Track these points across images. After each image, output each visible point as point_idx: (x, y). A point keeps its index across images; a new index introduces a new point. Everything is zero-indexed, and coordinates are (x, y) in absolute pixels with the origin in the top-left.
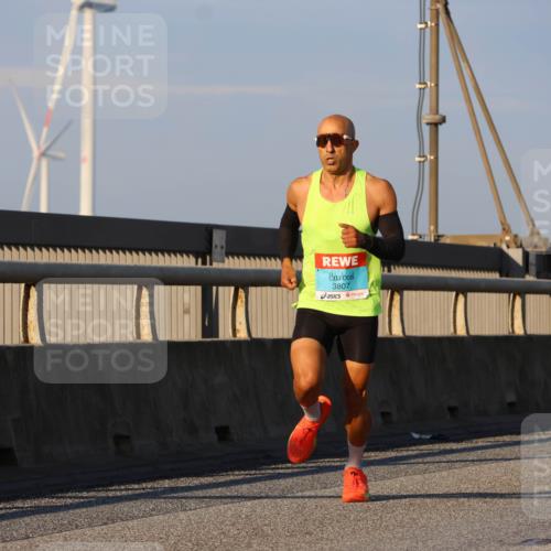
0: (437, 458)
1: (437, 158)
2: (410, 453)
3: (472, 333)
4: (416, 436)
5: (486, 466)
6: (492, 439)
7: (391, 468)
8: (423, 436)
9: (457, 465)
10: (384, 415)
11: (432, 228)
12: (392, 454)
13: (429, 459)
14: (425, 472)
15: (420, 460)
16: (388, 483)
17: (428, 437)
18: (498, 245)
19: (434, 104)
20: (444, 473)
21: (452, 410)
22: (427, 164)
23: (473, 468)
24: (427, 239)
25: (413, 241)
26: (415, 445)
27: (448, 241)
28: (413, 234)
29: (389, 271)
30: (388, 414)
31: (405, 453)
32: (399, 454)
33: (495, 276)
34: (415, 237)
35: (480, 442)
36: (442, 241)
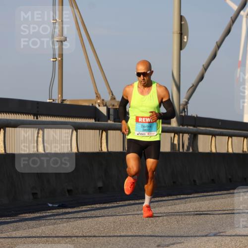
0: (61, 217)
1: (62, 59)
2: (47, 214)
3: (80, 151)
4: (50, 205)
5: (86, 221)
6: (90, 206)
7: (37, 222)
8: (54, 205)
9: (72, 220)
10: (34, 194)
11: (60, 96)
12: (38, 215)
13: (57, 217)
14: (55, 224)
15: (52, 218)
16: (35, 230)
17: (57, 206)
18: (94, 104)
19: (61, 31)
20: (65, 225)
21: (69, 191)
22: (57, 62)
23: (79, 222)
24: (57, 102)
25: (49, 102)
26: (50, 210)
27: (68, 103)
28: (50, 99)
29: (37, 118)
30: (36, 194)
31: (44, 214)
32: (41, 215)
33: (92, 121)
34: (51, 101)
35: (84, 208)
36: (65, 102)
